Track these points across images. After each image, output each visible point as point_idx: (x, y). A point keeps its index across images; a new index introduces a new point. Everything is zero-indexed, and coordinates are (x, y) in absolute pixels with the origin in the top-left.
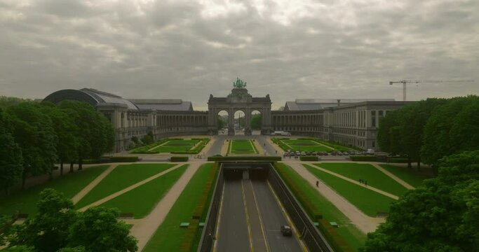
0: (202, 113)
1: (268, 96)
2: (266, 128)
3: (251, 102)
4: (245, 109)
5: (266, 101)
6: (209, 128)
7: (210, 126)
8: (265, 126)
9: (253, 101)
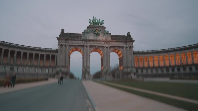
0: (51, 51)
1: (129, 33)
2: (129, 70)
3: (110, 39)
4: (103, 47)
5: (128, 39)
6: (58, 69)
7: (59, 67)
8: (128, 67)
9: (112, 39)
